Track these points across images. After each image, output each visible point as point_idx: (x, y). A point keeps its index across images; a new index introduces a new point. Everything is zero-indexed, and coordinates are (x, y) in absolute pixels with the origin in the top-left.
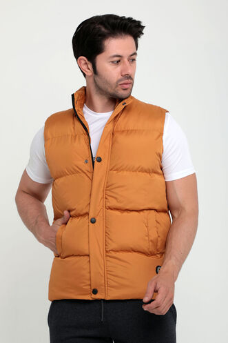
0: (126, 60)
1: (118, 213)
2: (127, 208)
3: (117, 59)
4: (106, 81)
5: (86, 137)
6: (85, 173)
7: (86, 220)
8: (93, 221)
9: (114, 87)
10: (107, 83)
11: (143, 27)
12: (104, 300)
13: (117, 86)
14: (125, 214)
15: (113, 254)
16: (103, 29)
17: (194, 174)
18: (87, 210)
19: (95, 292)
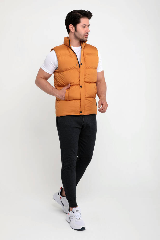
0: (87, 27)
1: (88, 84)
2: (91, 82)
3: (84, 26)
4: (80, 34)
6: (77, 69)
7: (78, 87)
8: (81, 87)
9: (83, 36)
10: (80, 35)
11: (92, 13)
12: (84, 115)
14: (90, 84)
15: (87, 98)
16: (80, 15)
18: (78, 83)
19: (81, 112)
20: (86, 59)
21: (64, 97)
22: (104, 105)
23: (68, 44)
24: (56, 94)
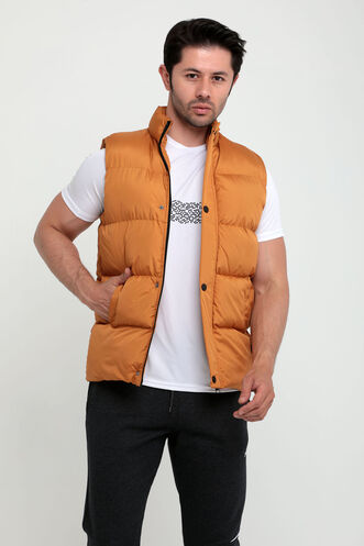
0: (206, 78)
5: (166, 178)
11: (243, 42)
13: (189, 109)
17: (282, 238)
20: (221, 192)
22: (260, 394)
23: (160, 132)
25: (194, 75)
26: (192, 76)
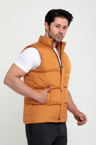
0: (62, 27)
18: (60, 87)
19: (59, 119)
21: (45, 100)
24: (37, 96)
25: (58, 26)
26: (57, 26)
